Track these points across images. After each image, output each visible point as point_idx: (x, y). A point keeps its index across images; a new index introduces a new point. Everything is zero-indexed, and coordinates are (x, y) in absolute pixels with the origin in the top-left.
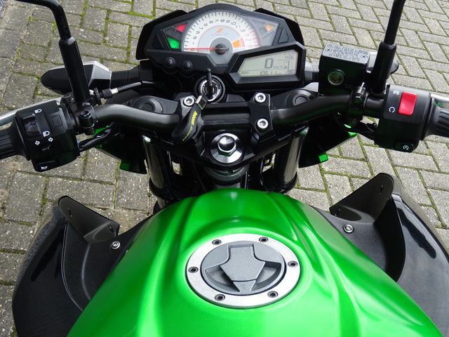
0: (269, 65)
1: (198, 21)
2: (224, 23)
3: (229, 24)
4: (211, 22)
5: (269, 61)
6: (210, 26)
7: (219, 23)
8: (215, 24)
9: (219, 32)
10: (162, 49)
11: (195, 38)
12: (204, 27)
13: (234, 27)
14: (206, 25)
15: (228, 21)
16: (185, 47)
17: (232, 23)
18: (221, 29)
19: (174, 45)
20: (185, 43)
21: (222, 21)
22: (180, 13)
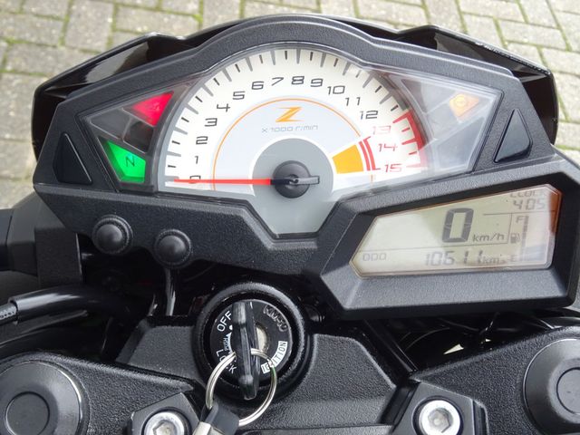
0: (456, 232)
1: (210, 83)
2: (305, 90)
3: (321, 94)
4: (258, 85)
5: (459, 220)
6: (253, 97)
7: (286, 89)
8: (269, 92)
9: (285, 119)
10: (84, 183)
11: (202, 141)
12: (233, 104)
13: (337, 101)
14: (239, 96)
15: (317, 83)
16: (169, 172)
17: (332, 90)
18: (294, 110)
19: (128, 164)
20: (169, 160)
21: (298, 80)
22: (159, 47)
